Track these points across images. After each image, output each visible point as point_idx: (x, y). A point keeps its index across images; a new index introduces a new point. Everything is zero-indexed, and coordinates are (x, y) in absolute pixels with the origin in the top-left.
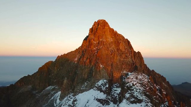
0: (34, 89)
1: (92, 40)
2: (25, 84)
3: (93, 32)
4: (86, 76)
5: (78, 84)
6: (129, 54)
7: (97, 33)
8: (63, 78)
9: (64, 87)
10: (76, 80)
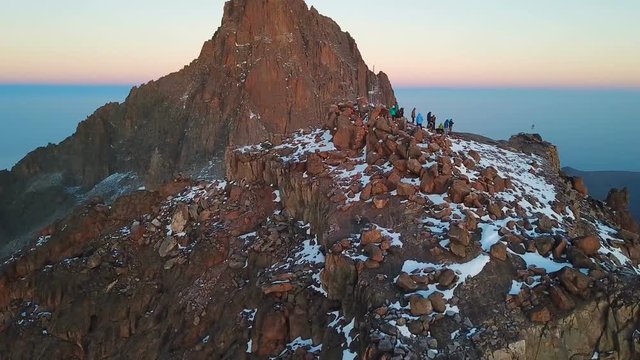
0: (69, 181)
1: (232, 39)
2: (40, 168)
3: (235, 13)
4: (211, 144)
5: (190, 164)
6: (351, 80)
7: (244, 18)
8: (150, 150)
9: (153, 173)
10: (183, 153)
